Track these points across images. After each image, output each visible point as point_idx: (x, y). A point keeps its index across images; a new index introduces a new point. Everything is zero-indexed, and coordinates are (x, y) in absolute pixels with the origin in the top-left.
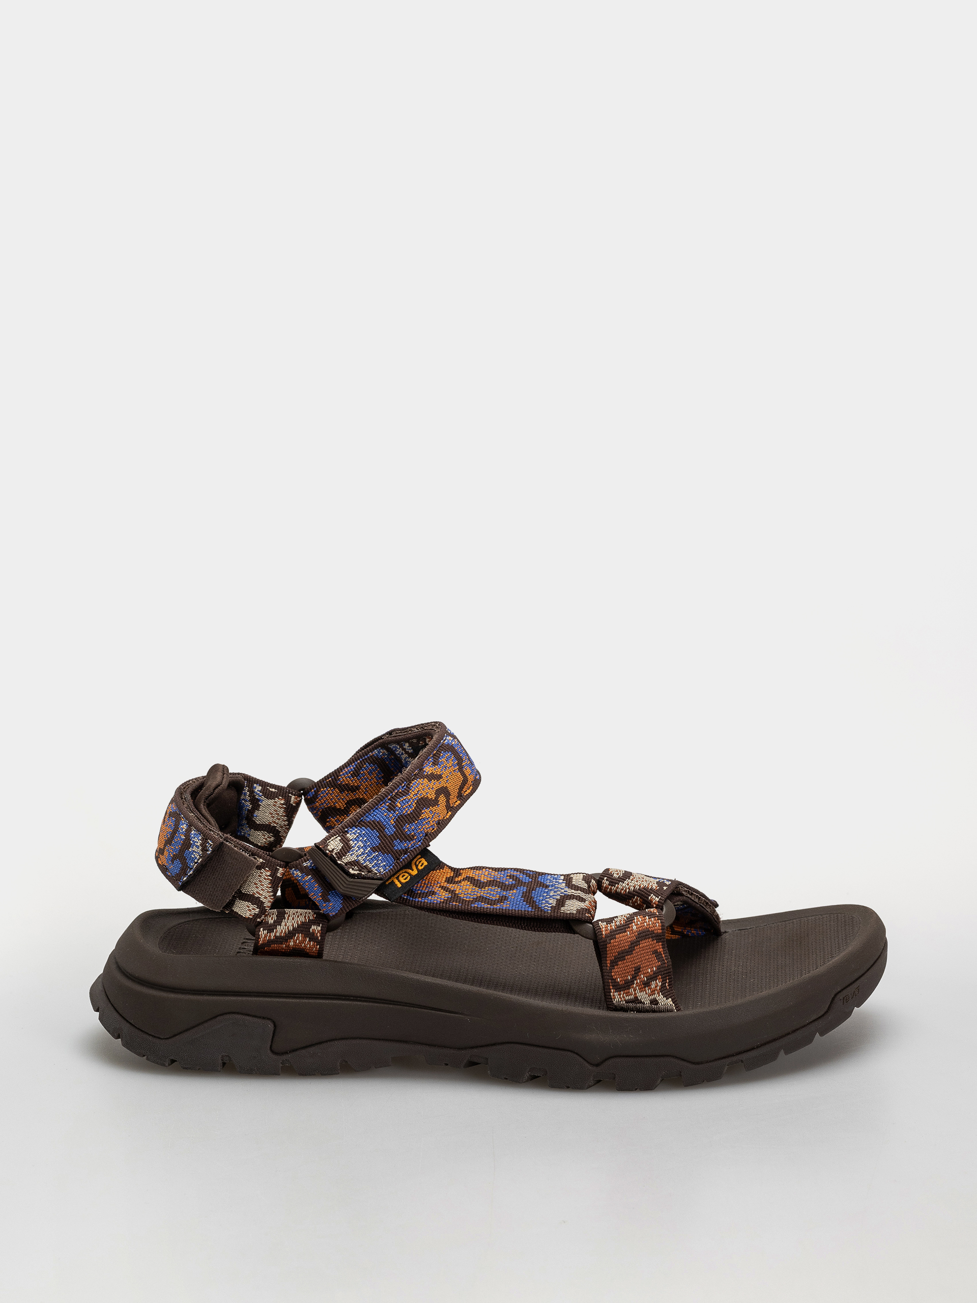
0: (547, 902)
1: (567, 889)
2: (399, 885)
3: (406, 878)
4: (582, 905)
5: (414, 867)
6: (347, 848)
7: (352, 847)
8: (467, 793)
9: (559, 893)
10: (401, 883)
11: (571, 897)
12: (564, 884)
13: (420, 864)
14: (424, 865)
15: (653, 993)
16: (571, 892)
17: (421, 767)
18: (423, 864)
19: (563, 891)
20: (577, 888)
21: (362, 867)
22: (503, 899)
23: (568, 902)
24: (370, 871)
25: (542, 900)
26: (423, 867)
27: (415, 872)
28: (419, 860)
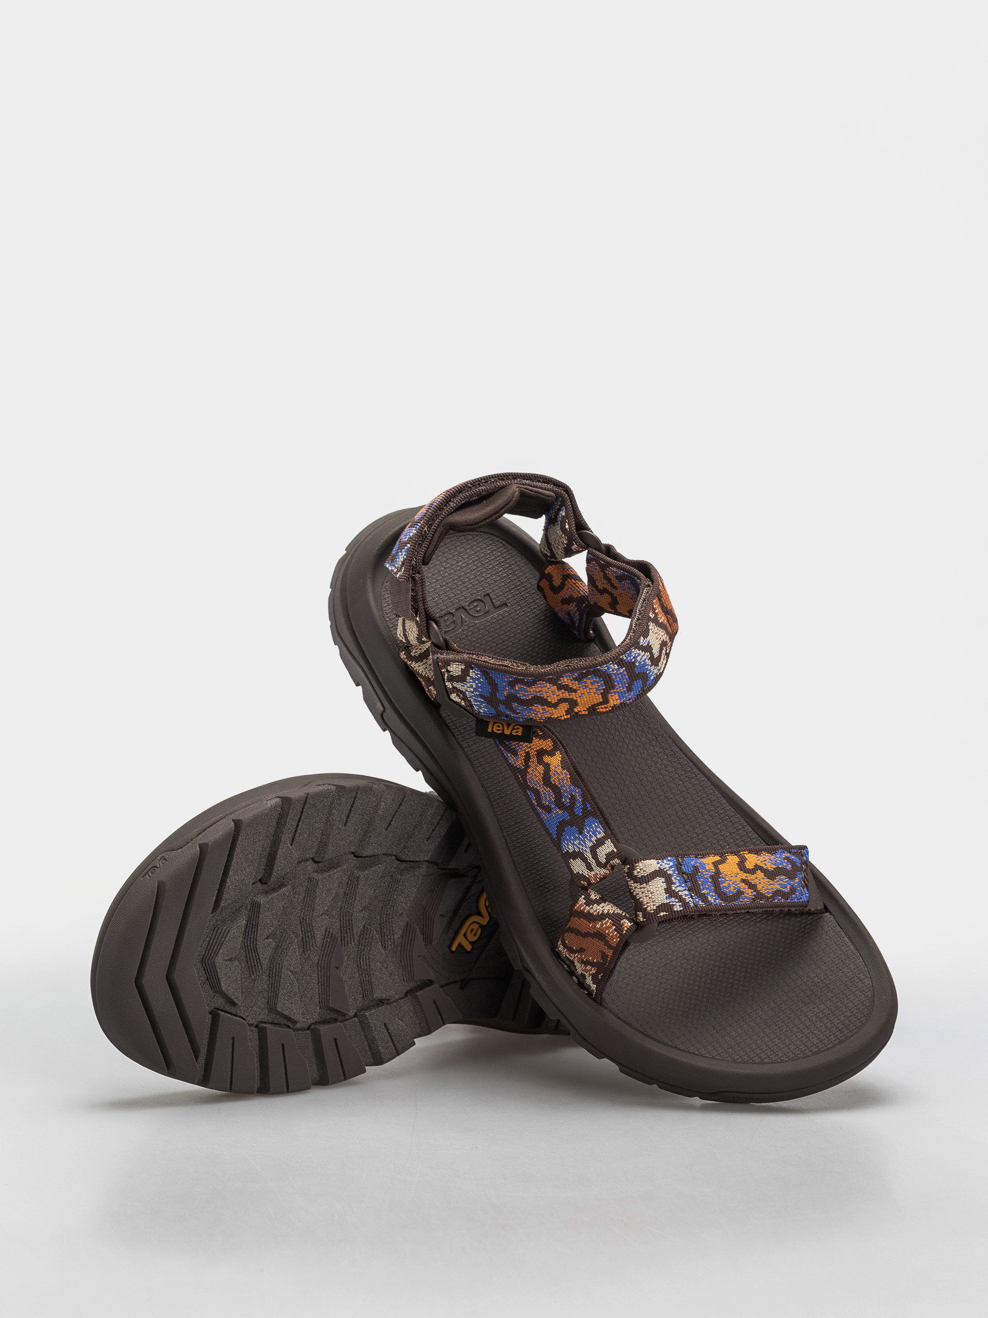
0: (568, 845)
1: (588, 850)
2: (489, 730)
3: (498, 730)
4: (586, 873)
5: (510, 728)
6: (462, 678)
7: (466, 682)
8: (601, 710)
9: (581, 847)
10: (492, 730)
11: (585, 860)
12: (591, 844)
13: (516, 731)
14: (518, 734)
15: (586, 971)
16: (589, 855)
17: (560, 675)
18: (517, 732)
19: (584, 848)
20: (595, 856)
21: (465, 698)
22: (548, 809)
23: (579, 861)
24: (471, 706)
25: (567, 840)
26: (515, 734)
27: (507, 732)
28: (518, 727)
